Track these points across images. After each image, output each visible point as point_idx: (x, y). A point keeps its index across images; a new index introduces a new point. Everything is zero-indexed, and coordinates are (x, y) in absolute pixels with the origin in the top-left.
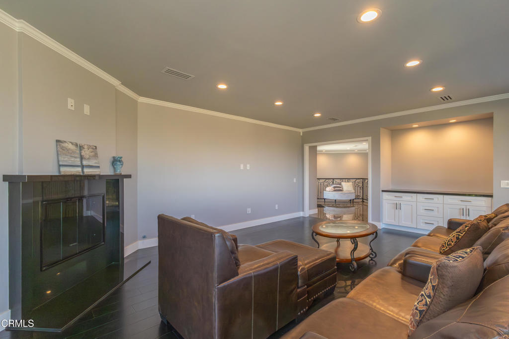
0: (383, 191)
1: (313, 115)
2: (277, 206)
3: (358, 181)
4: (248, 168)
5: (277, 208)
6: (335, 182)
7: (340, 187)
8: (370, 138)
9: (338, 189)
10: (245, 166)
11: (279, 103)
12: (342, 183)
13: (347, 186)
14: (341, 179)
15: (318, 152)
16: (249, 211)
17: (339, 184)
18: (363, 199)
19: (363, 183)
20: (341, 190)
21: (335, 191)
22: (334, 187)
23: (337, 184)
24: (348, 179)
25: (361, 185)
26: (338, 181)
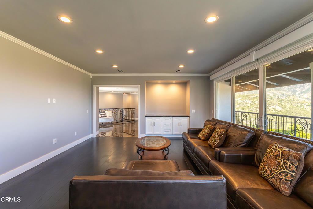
0: (146, 116)
1: (112, 66)
2: (76, 133)
3: (115, 110)
4: (54, 102)
5: (76, 135)
6: (101, 111)
7: (104, 114)
8: (139, 86)
9: (104, 116)
10: (52, 100)
11: (99, 52)
12: (106, 112)
13: (109, 114)
14: (105, 109)
15: (99, 92)
16: (55, 140)
17: (103, 113)
18: (117, 121)
19: (117, 111)
20: (105, 116)
21: (102, 117)
22: (101, 115)
23: (102, 113)
24: (109, 110)
25: (116, 112)
26: (103, 110)
